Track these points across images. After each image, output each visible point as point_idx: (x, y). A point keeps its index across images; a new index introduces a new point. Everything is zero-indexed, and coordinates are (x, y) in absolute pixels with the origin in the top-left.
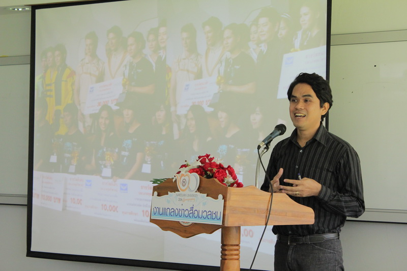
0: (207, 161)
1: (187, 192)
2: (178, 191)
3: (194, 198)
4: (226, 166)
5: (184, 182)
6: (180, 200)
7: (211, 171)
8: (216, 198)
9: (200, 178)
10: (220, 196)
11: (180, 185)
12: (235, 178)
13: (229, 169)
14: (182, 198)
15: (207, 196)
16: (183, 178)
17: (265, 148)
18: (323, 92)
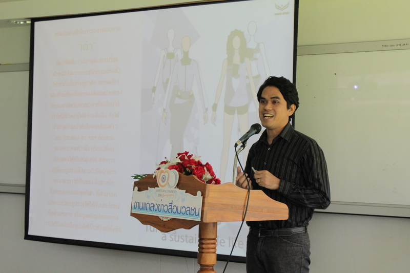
0: (186, 158)
1: (166, 188)
2: (158, 187)
3: (172, 194)
4: (204, 163)
5: (164, 178)
6: (160, 195)
7: (190, 167)
8: (195, 194)
9: (179, 174)
10: (199, 193)
11: (159, 181)
12: (212, 174)
13: (207, 166)
14: (162, 193)
15: (186, 192)
16: (163, 174)
17: (242, 146)
18: (289, 94)
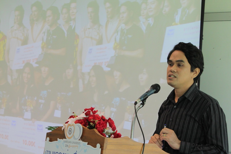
0: (91, 113)
1: (72, 140)
2: (66, 138)
3: (77, 145)
4: (107, 118)
5: (70, 131)
6: (67, 146)
7: (94, 122)
8: (95, 146)
9: (83, 128)
10: (98, 145)
11: (67, 134)
12: (114, 129)
13: (109, 121)
14: (68, 144)
15: (88, 144)
16: (69, 127)
17: (141, 104)
18: (193, 58)
